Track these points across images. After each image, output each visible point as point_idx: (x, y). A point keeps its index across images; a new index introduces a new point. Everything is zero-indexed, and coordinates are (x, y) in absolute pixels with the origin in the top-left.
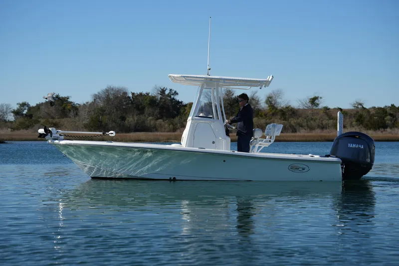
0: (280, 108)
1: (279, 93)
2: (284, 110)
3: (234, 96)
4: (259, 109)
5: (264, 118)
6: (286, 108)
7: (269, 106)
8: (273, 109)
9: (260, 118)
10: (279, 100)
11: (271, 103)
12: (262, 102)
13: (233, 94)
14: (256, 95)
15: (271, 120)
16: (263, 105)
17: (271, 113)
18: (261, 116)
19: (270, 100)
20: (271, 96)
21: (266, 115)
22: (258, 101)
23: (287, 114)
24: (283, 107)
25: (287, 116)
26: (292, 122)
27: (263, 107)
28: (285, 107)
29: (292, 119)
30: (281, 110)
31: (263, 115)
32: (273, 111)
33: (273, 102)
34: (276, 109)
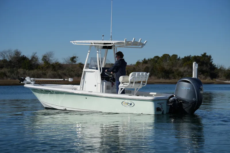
0: (52, 63)
1: (51, 54)
2: (54, 65)
3: (21, 55)
4: (38, 64)
5: (41, 70)
6: (56, 63)
7: (44, 62)
8: (47, 64)
9: (39, 70)
10: (51, 58)
11: (46, 60)
12: (40, 59)
13: (20, 55)
14: (36, 55)
15: (46, 71)
16: (40, 61)
17: (46, 67)
18: (40, 69)
19: (45, 58)
20: (46, 55)
21: (42, 68)
22: (37, 59)
23: (56, 67)
24: (53, 63)
25: (56, 69)
26: (59, 72)
27: (41, 63)
28: (54, 63)
29: (59, 70)
30: (53, 65)
31: (41, 68)
32: (47, 65)
33: (47, 60)
34: (49, 64)
